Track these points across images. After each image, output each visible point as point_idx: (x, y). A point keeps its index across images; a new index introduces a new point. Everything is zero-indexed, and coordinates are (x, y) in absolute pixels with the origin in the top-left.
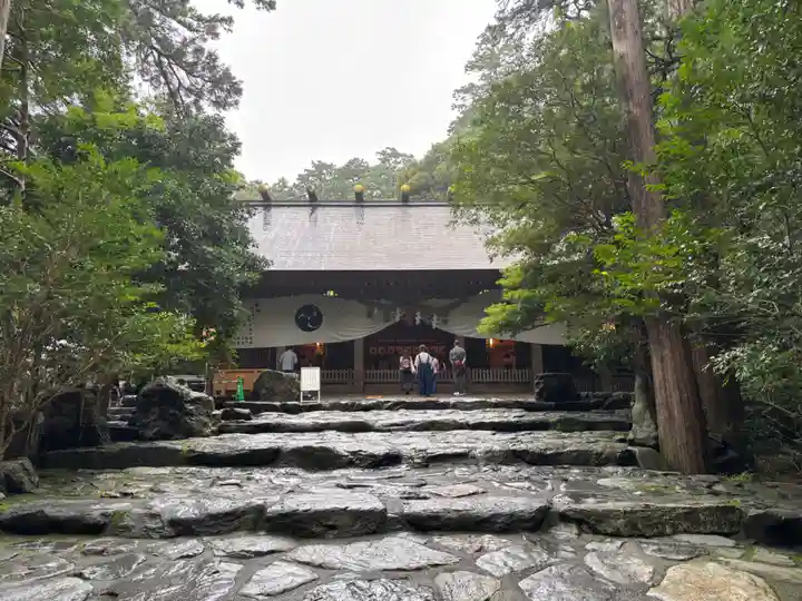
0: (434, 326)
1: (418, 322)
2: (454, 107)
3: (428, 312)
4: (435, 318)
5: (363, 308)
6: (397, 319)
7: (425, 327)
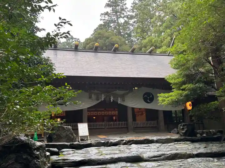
0: (119, 103)
1: (112, 101)
2: (101, 20)
3: (116, 96)
4: (119, 99)
5: (87, 94)
6: (103, 99)
7: (115, 103)
